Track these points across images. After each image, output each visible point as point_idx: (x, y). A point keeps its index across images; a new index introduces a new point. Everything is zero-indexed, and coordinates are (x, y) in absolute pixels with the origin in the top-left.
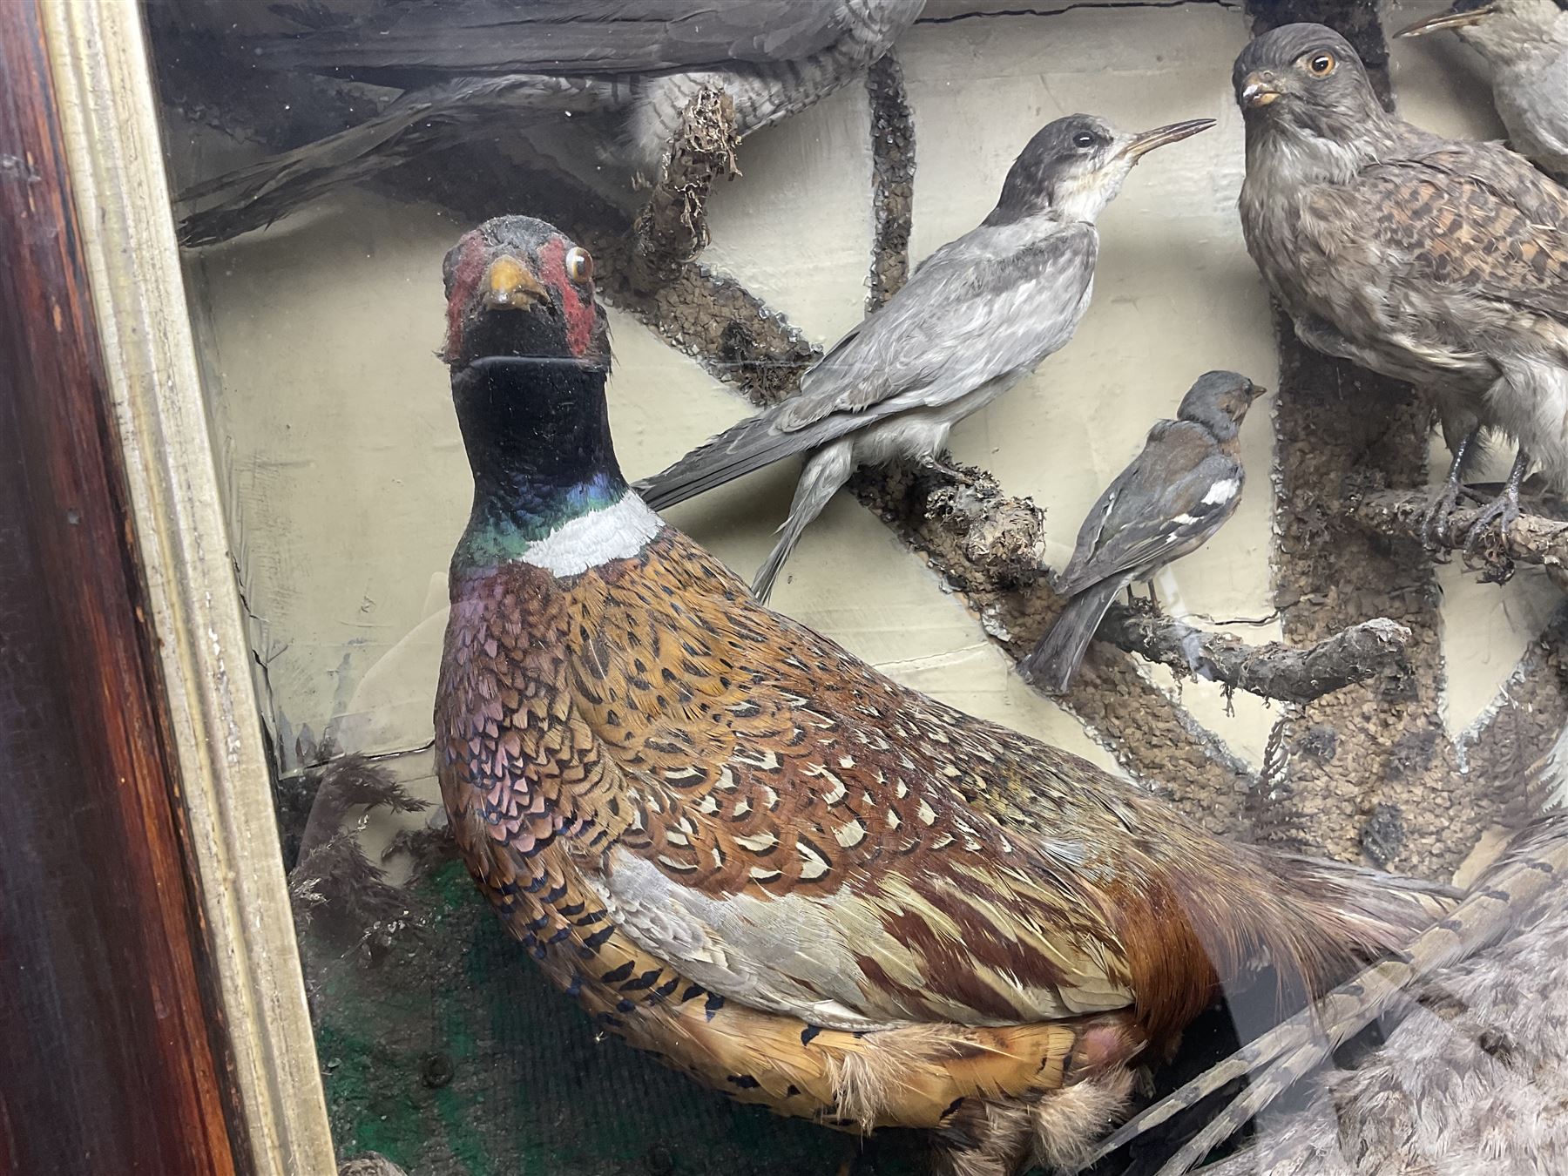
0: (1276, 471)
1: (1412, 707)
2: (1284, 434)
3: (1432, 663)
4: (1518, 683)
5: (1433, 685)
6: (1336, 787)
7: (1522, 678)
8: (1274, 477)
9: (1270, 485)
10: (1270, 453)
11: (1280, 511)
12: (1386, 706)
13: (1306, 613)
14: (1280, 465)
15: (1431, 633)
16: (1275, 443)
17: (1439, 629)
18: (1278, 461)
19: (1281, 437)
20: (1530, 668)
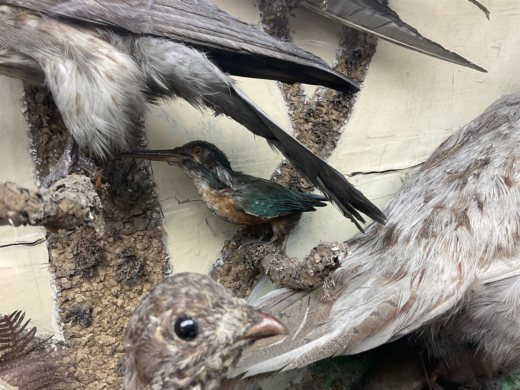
0: (32, 148)
1: (148, 286)
2: (32, 123)
3: (159, 259)
4: (219, 265)
5: (161, 272)
6: (99, 339)
7: (222, 262)
8: (31, 151)
9: (30, 157)
10: (26, 136)
11: (38, 172)
12: (127, 288)
13: (62, 236)
14: (33, 143)
15: (157, 241)
16: (28, 129)
17: (163, 238)
18: (31, 140)
19: (30, 125)
20: (226, 256)
